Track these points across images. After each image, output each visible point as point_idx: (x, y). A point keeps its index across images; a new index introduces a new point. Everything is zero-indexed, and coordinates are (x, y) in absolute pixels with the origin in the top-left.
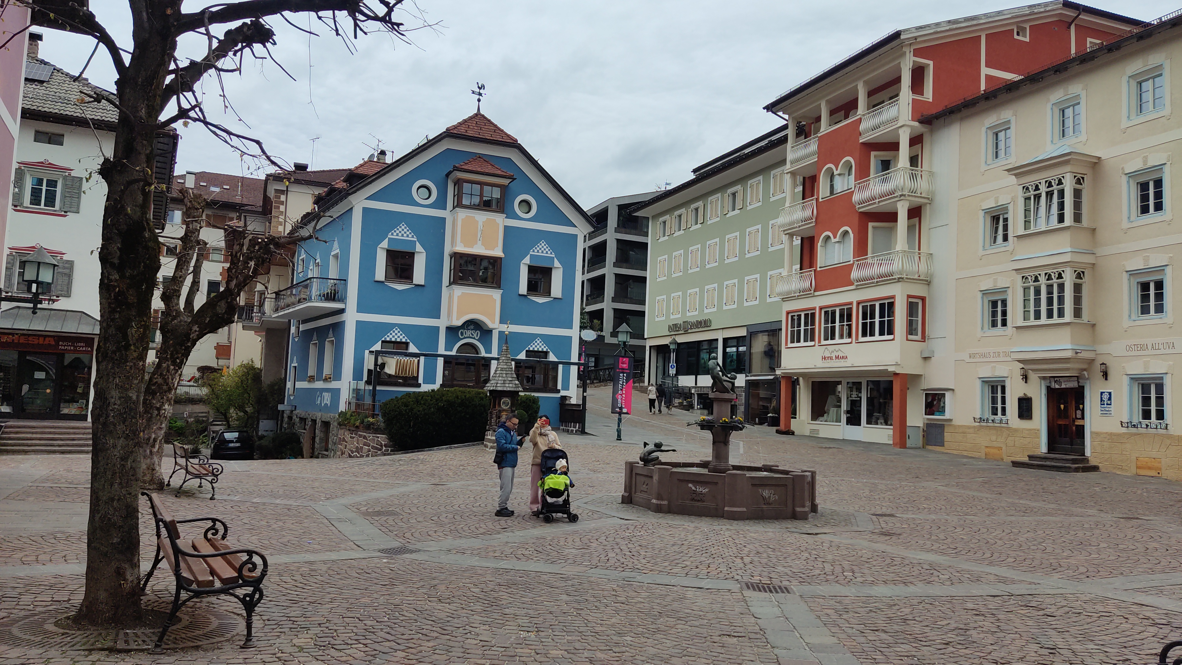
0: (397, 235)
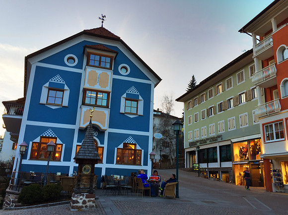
0: (55, 80)
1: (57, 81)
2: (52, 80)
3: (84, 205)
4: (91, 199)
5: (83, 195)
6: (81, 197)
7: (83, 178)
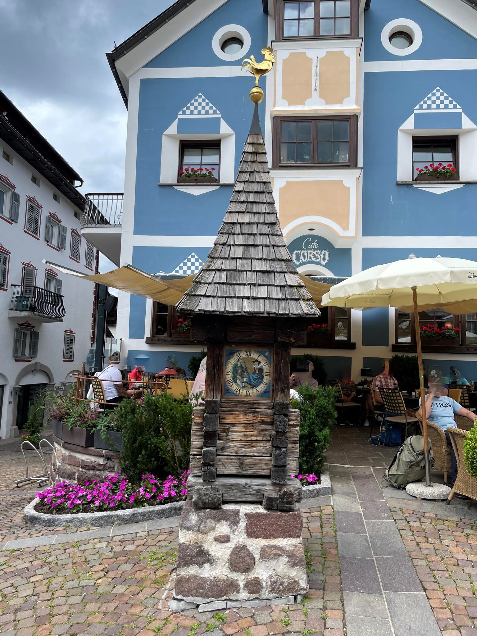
0: (192, 113)
1: (199, 112)
2: (184, 113)
3: (241, 579)
4: (282, 542)
5: (234, 519)
6: (223, 528)
7: (230, 419)
